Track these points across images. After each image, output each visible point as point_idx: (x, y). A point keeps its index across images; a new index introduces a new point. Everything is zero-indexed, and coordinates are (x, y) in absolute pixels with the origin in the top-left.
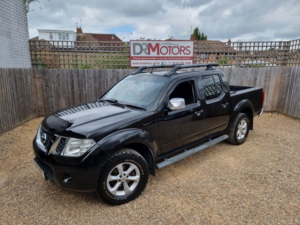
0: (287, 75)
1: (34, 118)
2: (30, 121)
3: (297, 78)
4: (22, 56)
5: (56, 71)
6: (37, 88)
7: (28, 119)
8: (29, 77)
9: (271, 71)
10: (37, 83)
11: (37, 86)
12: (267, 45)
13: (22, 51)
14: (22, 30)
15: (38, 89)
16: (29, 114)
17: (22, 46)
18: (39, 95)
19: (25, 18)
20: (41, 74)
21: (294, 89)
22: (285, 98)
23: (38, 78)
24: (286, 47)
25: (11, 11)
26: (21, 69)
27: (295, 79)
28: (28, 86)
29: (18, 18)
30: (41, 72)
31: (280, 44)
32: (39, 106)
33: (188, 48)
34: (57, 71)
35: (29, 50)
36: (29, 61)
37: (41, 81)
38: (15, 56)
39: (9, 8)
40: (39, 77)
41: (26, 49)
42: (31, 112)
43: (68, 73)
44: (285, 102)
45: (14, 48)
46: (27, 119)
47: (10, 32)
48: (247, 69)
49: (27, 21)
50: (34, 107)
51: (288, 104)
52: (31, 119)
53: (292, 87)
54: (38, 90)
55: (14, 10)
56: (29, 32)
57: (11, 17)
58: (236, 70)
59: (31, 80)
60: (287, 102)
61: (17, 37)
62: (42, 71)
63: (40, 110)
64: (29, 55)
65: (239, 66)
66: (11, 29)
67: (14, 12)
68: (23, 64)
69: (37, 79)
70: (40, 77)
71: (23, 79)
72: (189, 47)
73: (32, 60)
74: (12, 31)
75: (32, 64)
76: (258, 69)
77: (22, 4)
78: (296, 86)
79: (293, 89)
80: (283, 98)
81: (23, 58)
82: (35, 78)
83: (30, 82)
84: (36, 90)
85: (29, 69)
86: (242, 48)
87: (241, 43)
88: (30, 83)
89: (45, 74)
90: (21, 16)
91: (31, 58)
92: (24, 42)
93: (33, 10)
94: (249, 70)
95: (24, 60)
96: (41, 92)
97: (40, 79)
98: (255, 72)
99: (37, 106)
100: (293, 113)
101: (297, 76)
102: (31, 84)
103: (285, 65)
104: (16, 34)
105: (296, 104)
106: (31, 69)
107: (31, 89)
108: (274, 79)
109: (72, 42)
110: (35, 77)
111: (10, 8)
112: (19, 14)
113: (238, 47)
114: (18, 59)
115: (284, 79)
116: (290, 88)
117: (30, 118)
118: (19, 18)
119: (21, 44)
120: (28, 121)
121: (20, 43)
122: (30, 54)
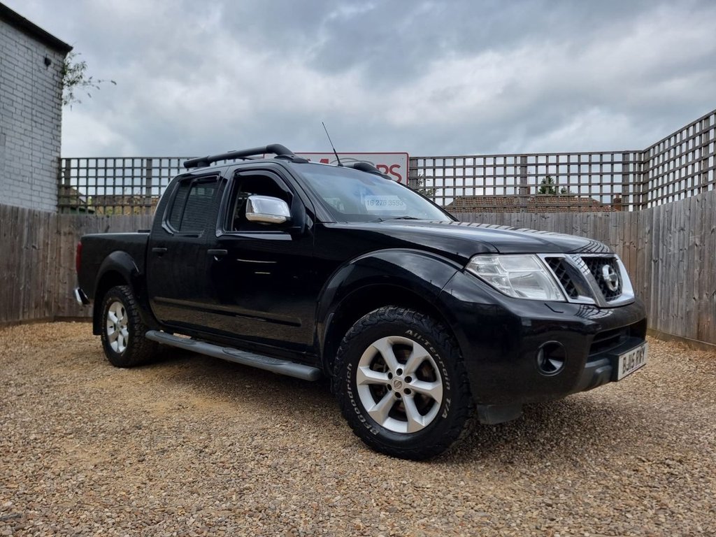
0: (647, 229)
1: (39, 321)
2: (23, 326)
3: (665, 233)
4: (32, 184)
5: (103, 219)
6: (60, 255)
7: (21, 318)
8: (42, 230)
9: (607, 222)
10: (62, 245)
11: (60, 251)
12: (590, 160)
13: (34, 175)
14: (41, 135)
15: (62, 258)
16: (25, 310)
17: (35, 164)
18: (62, 271)
19: (55, 114)
20: (72, 226)
21: (662, 262)
22: (647, 288)
23: (65, 234)
24: (642, 165)
25: (15, 95)
26: (20, 210)
27: (661, 237)
28: (34, 247)
29: (34, 112)
30: (73, 222)
31: (624, 158)
32: (60, 295)
33: (395, 170)
34: (105, 218)
35: (54, 175)
36: (52, 199)
37: (71, 240)
38: (10, 181)
39: (10, 90)
40: (67, 232)
41: (48, 174)
42: (33, 305)
43: (128, 223)
44: (649, 298)
45: (8, 166)
46: (18, 318)
47: (4, 134)
48: (543, 217)
49: (60, 120)
50: (44, 297)
51: (656, 302)
52: (30, 322)
53: (658, 257)
54: (62, 262)
55: (25, 94)
56: (62, 142)
57: (12, 106)
58: (516, 219)
59: (46, 236)
60: (652, 299)
61: (23, 146)
62: (75, 221)
63: (60, 305)
64: (54, 186)
65: (524, 209)
66: (7, 129)
67: (23, 99)
68: (31, 201)
69: (63, 237)
70: (70, 233)
71: (22, 230)
72: (398, 167)
73: (59, 197)
74: (8, 132)
75: (58, 206)
76: (572, 216)
77: (51, 87)
78: (665, 254)
79: (660, 261)
80: (645, 290)
81: (32, 189)
82: (60, 234)
83: (44, 241)
84: (57, 260)
85: (45, 212)
86: (526, 167)
87: (524, 157)
88: (41, 243)
89: (81, 225)
90: (45, 109)
91: (57, 193)
92: (44, 158)
93: (80, 102)
94: (548, 220)
95: (36, 193)
96: (68, 264)
97: (70, 236)
98: (565, 223)
99: (56, 295)
100: (666, 325)
101: (664, 227)
102: (44, 246)
103: (645, 206)
104: (22, 140)
105: (669, 299)
106: (52, 215)
107: (43, 256)
108: (618, 241)
109: (142, 160)
110: (59, 232)
111: (13, 89)
112: (39, 103)
113: (519, 165)
114: (19, 190)
115: (643, 240)
116: (655, 262)
117: (26, 318)
118: (37, 111)
119: (32, 161)
120: (21, 323)
121: (29, 159)
122: (56, 186)
